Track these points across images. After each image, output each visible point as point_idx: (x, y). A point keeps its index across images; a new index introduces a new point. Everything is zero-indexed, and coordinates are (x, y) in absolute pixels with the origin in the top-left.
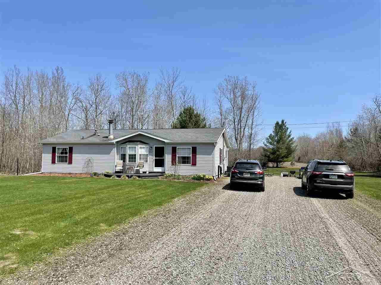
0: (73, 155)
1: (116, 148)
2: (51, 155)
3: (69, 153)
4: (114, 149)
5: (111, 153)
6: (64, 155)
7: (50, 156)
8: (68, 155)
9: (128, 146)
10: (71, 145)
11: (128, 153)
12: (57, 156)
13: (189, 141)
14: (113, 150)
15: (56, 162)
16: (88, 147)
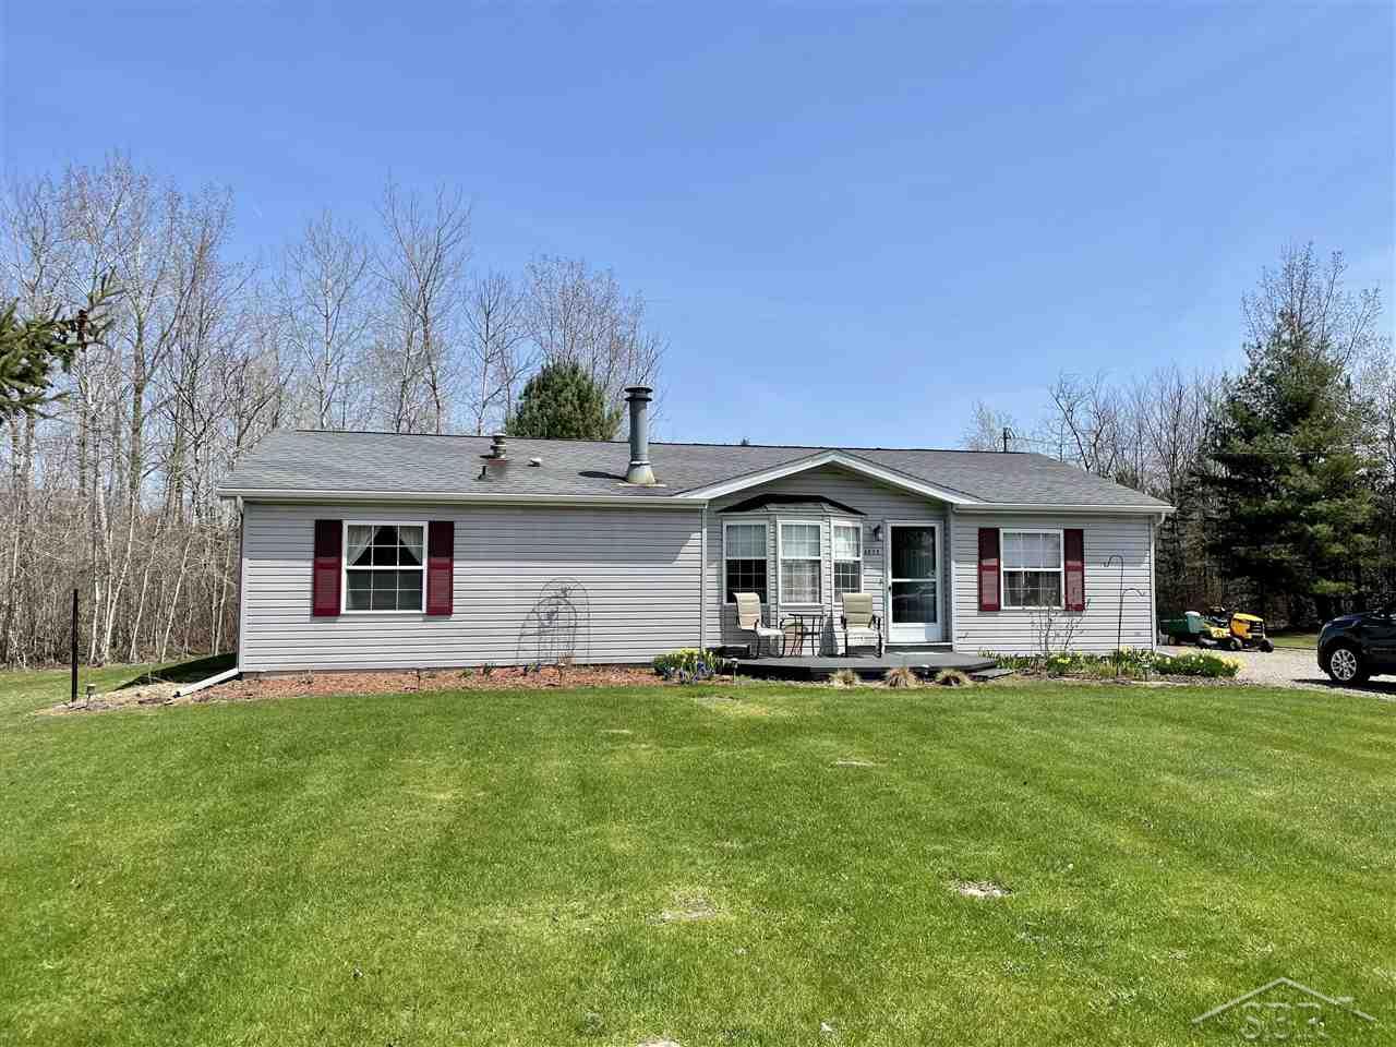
0: (459, 567)
1: (705, 530)
2: (306, 568)
3: (430, 553)
4: (694, 536)
5: (680, 557)
6: (398, 567)
7: (300, 573)
8: (424, 567)
9: (780, 522)
10: (444, 511)
11: (780, 556)
12: (349, 571)
13: (1056, 504)
14: (690, 542)
15: (343, 610)
16: (548, 526)
